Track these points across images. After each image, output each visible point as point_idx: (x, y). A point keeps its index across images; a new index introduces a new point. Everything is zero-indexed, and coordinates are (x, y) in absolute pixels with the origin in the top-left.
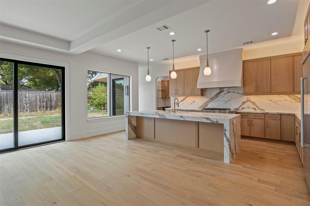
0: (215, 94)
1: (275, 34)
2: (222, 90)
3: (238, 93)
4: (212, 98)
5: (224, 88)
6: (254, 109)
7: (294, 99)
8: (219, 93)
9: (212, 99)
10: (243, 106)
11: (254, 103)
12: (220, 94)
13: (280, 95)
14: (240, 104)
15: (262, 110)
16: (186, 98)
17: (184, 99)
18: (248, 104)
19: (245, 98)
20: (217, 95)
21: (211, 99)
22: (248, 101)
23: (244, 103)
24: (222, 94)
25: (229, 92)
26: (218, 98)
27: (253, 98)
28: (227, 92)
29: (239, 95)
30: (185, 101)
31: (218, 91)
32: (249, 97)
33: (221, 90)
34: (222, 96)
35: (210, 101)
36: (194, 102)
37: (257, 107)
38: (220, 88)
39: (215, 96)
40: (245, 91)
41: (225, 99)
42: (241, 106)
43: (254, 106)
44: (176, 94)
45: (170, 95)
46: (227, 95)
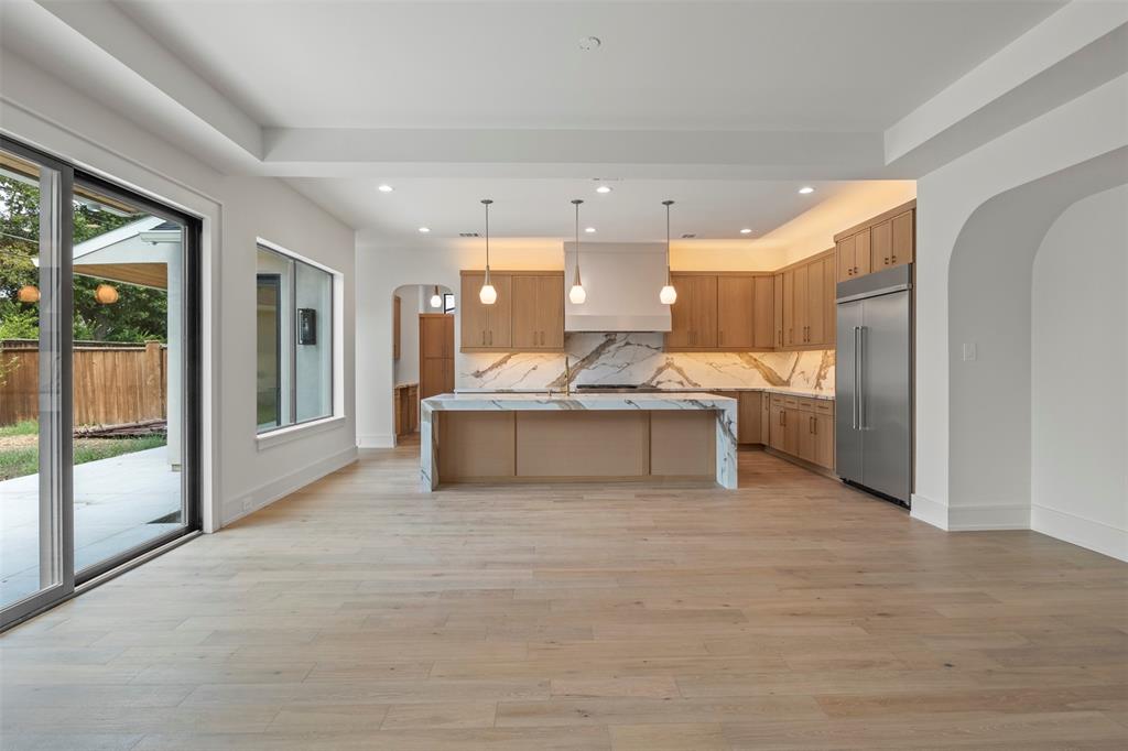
0: (594, 348)
1: (746, 231)
2: (613, 337)
3: (648, 346)
4: (587, 357)
5: (616, 333)
6: (681, 383)
7: (748, 362)
8: (603, 347)
9: (587, 361)
10: (659, 378)
11: (680, 371)
12: (607, 349)
13: (728, 354)
14: (653, 373)
15: (696, 384)
16: (509, 357)
17: (504, 361)
18: (669, 373)
19: (663, 359)
20: (598, 352)
21: (583, 360)
22: (669, 365)
23: (660, 370)
24: (612, 348)
25: (628, 344)
26: (602, 359)
27: (680, 359)
28: (623, 344)
29: (649, 352)
30: (504, 366)
31: (602, 340)
32: (670, 356)
33: (610, 337)
34: (612, 354)
35: (582, 367)
36: (534, 369)
37: (687, 379)
38: (608, 334)
39: (593, 352)
40: (668, 343)
41: (619, 362)
42: (653, 379)
43: (681, 378)
44: (487, 346)
45: (464, 349)
46: (623, 350)
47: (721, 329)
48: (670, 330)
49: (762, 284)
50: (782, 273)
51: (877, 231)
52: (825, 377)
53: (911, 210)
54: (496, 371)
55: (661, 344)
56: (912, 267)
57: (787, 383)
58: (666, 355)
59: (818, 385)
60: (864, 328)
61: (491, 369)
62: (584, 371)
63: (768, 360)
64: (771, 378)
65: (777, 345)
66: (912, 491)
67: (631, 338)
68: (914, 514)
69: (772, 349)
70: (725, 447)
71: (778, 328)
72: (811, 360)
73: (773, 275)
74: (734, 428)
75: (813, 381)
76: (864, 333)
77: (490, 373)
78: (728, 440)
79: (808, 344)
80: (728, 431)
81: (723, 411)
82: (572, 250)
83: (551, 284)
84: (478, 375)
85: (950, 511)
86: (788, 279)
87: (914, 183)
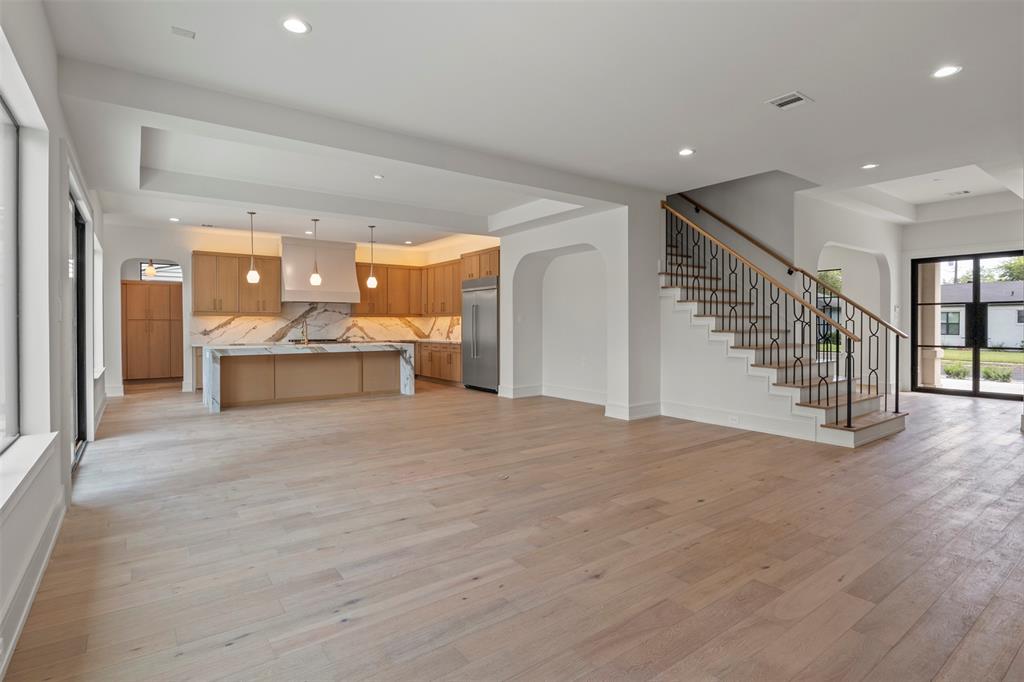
0: (301, 313)
1: (408, 243)
2: (315, 306)
3: (340, 312)
4: (296, 320)
5: (317, 303)
6: (363, 337)
8: (308, 312)
9: (296, 322)
10: (348, 334)
11: (361, 329)
12: (311, 314)
14: (344, 331)
16: (233, 319)
17: (228, 322)
18: (355, 331)
19: (350, 321)
20: (304, 316)
21: (293, 322)
22: (354, 325)
23: (349, 329)
24: (315, 313)
25: (326, 310)
26: (307, 321)
27: (361, 321)
28: (322, 310)
29: (341, 317)
30: (229, 326)
31: (308, 308)
32: (355, 319)
33: (313, 306)
34: (315, 317)
35: (292, 327)
36: (254, 328)
37: (366, 335)
38: (311, 303)
39: (300, 316)
40: (354, 310)
41: (320, 323)
42: (344, 334)
43: (362, 334)
44: (216, 310)
45: (197, 312)
46: (323, 315)
47: (390, 301)
48: (359, 302)
49: (414, 274)
50: (427, 268)
51: (483, 257)
52: (452, 332)
53: (497, 250)
54: (221, 330)
55: (349, 311)
56: (498, 278)
57: (428, 336)
58: (352, 319)
59: (448, 337)
60: (477, 306)
61: (218, 328)
62: (293, 329)
63: (417, 322)
64: (418, 333)
65: (423, 312)
66: (499, 384)
67: (327, 307)
68: (499, 395)
69: (420, 315)
70: (406, 372)
71: (424, 302)
72: (443, 322)
73: (420, 269)
74: (412, 360)
75: (445, 335)
76: (476, 308)
77: (216, 331)
78: (409, 367)
79: (443, 313)
80: (408, 362)
81: (406, 351)
82: (287, 242)
83: (271, 266)
84: (206, 333)
85: (514, 389)
86: (431, 273)
87: (498, 238)
